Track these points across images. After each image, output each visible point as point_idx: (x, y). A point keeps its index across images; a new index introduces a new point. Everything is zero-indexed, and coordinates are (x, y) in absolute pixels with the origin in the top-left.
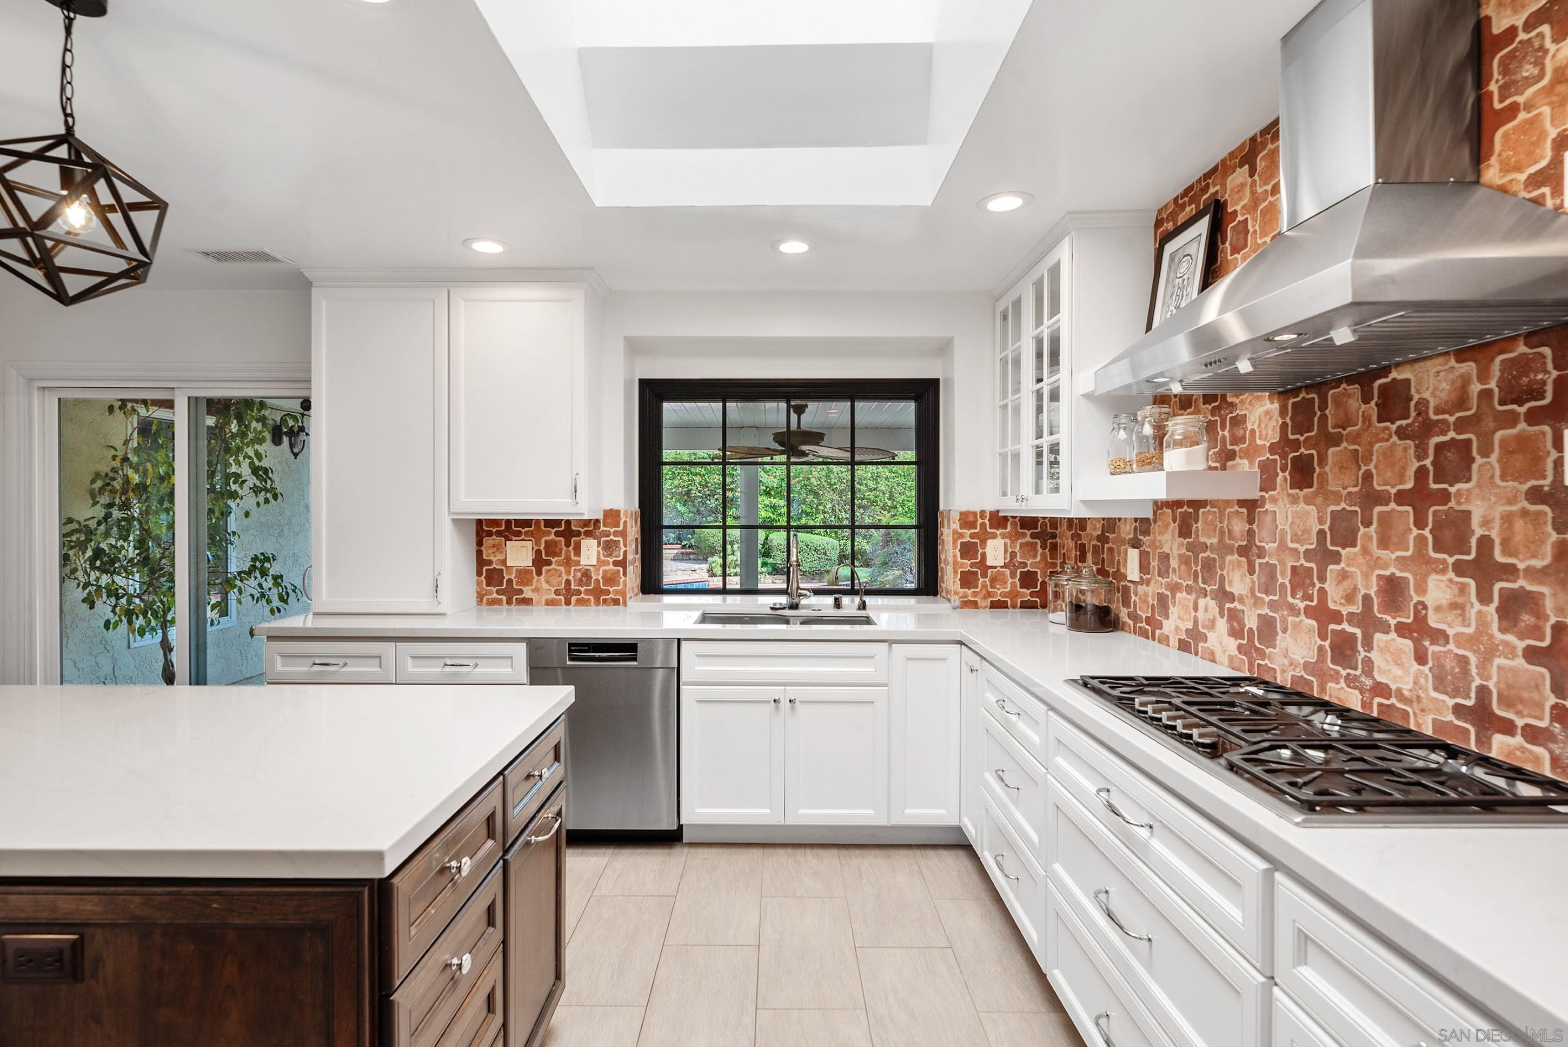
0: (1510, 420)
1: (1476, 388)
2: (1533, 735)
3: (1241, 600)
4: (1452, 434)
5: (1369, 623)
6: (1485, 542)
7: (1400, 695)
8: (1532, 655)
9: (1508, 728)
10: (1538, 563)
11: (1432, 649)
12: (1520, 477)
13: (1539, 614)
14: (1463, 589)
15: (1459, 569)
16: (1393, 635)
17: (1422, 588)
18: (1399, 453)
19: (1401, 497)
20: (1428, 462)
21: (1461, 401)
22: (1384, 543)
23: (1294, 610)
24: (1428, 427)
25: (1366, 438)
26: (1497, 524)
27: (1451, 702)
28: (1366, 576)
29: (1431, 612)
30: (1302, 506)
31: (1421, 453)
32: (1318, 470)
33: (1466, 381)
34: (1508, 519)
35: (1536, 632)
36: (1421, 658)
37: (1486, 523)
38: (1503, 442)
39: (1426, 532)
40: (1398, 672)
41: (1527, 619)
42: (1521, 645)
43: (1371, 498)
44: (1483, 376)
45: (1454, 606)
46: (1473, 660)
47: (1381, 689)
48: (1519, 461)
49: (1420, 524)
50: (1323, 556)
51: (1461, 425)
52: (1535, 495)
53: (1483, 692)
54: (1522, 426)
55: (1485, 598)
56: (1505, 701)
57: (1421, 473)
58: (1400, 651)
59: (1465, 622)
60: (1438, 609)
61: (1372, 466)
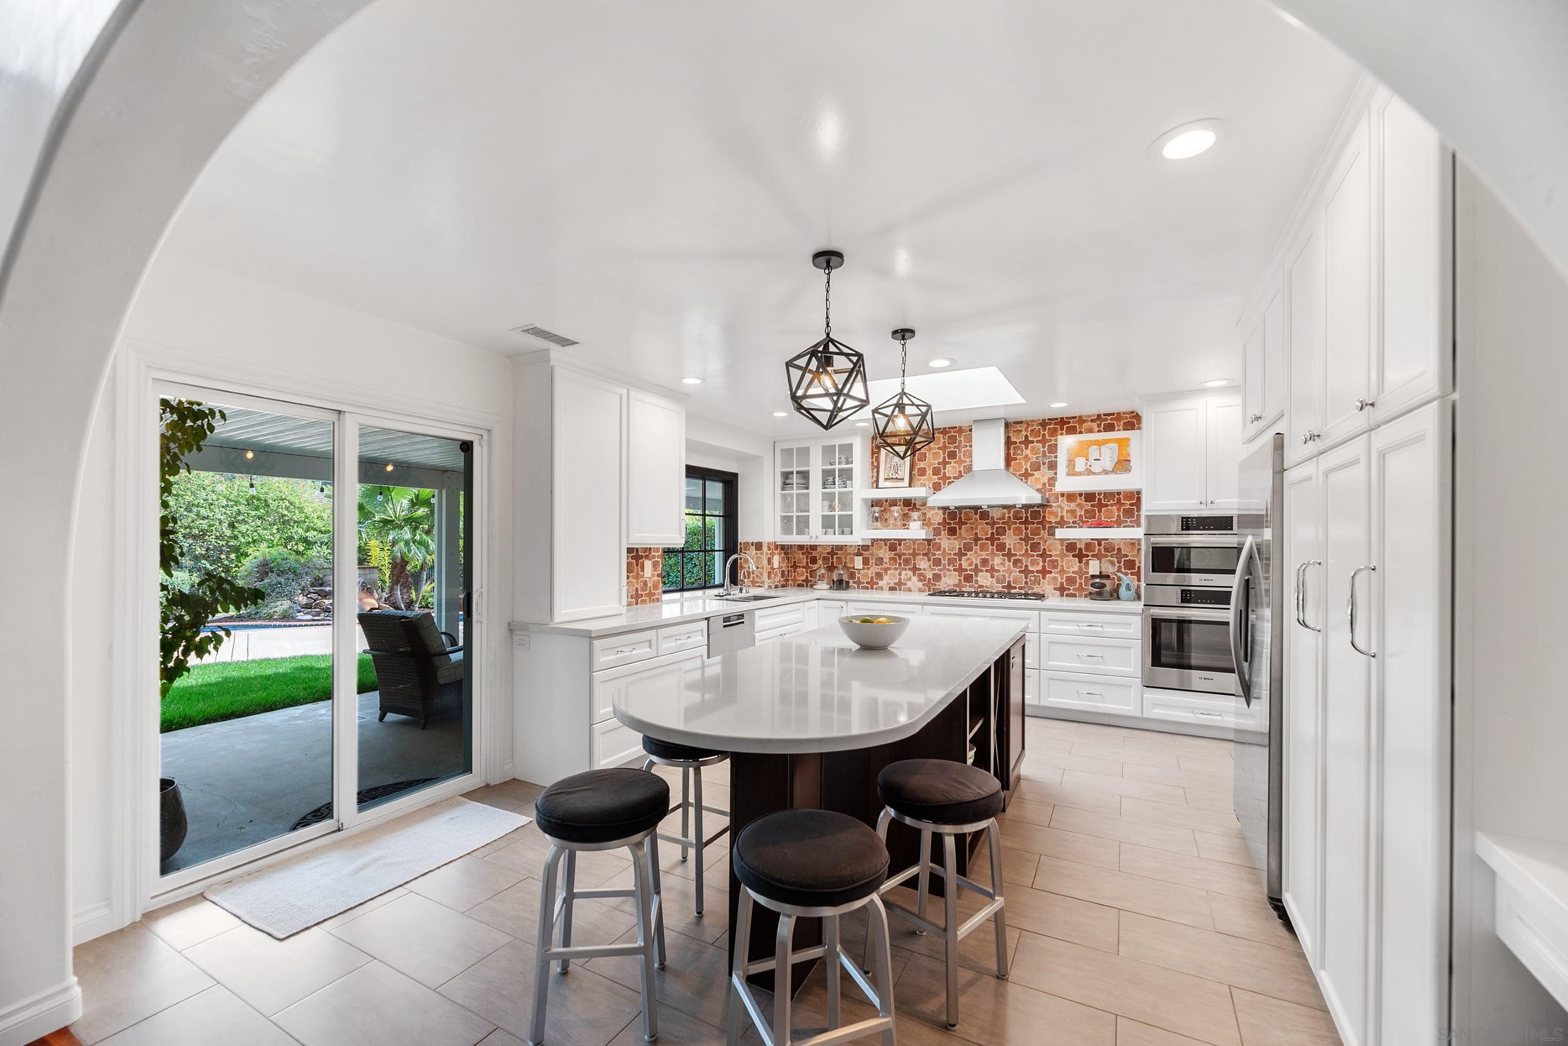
0: (1016, 523)
1: (1007, 515)
2: (1020, 588)
3: (924, 569)
4: (1001, 525)
5: (977, 570)
6: (1010, 549)
7: (986, 587)
8: (1020, 572)
9: (1015, 588)
10: (1022, 553)
11: (995, 574)
12: (1018, 535)
13: (1022, 563)
14: (1004, 560)
15: (1003, 555)
16: (984, 572)
17: (993, 560)
18: (986, 528)
19: (987, 539)
20: (994, 531)
21: (1003, 518)
22: (981, 550)
23: (949, 570)
24: (994, 523)
25: (976, 524)
26: (1012, 545)
27: (1001, 586)
28: (976, 559)
29: (995, 566)
30: (952, 541)
31: (992, 529)
32: (958, 531)
33: (1005, 514)
34: (1015, 544)
35: (1022, 567)
36: (992, 577)
37: (1010, 545)
38: (1014, 528)
39: (994, 547)
40: (985, 581)
41: (1019, 564)
42: (1018, 570)
43: (977, 539)
44: (1009, 513)
45: (1001, 564)
46: (1007, 575)
47: (981, 586)
48: (1017, 532)
49: (992, 545)
50: (961, 554)
51: (1003, 523)
52: (1021, 539)
53: (1009, 582)
54: (1018, 525)
55: (1009, 561)
56: (1014, 583)
57: (992, 533)
58: (986, 576)
59: (1005, 567)
60: (998, 565)
61: (977, 531)
